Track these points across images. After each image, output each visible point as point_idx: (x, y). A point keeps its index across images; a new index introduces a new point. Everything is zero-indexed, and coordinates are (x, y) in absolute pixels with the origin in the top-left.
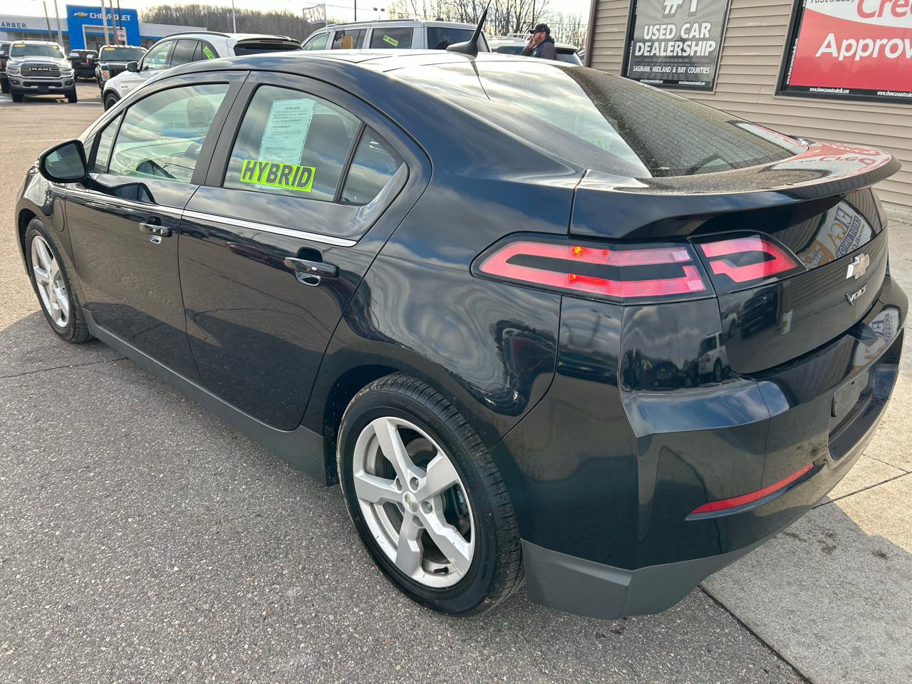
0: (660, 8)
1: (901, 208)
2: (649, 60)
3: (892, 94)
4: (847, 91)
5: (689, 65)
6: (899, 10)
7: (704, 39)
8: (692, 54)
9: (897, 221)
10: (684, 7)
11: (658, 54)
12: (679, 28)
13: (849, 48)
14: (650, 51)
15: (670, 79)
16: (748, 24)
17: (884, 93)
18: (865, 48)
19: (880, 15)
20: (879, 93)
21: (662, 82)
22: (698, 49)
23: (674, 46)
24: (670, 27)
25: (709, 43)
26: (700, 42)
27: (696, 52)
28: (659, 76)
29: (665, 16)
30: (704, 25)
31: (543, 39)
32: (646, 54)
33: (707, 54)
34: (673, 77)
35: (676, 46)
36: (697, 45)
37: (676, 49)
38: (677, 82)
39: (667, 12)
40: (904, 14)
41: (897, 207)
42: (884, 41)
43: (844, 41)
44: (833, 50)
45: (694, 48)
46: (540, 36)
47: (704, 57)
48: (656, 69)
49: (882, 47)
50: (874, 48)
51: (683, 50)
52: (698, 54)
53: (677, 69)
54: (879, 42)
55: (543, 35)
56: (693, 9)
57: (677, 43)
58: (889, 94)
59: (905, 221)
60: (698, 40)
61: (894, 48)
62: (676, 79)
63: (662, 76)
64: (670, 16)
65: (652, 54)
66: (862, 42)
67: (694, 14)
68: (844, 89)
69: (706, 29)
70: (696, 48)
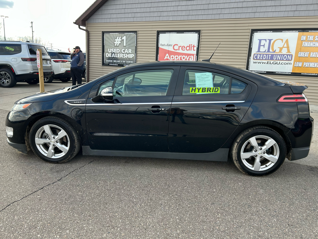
0: (113, 44)
2: (112, 58)
5: (126, 60)
6: (183, 49)
7: (130, 53)
8: (127, 57)
10: (121, 44)
11: (114, 57)
12: (121, 50)
13: (172, 57)
14: (112, 56)
15: (120, 64)
16: (143, 50)
18: (177, 57)
19: (179, 50)
21: (117, 65)
22: (129, 56)
23: (120, 55)
24: (117, 49)
25: (132, 55)
26: (129, 54)
27: (128, 57)
28: (116, 63)
29: (115, 46)
30: (129, 50)
31: (79, 51)
32: (110, 57)
33: (132, 58)
34: (121, 63)
35: (121, 55)
36: (128, 55)
37: (121, 56)
38: (123, 65)
39: (116, 45)
40: (185, 50)
42: (181, 56)
43: (171, 56)
44: (169, 58)
45: (127, 56)
46: (78, 50)
47: (131, 58)
48: (114, 61)
49: (181, 58)
50: (179, 58)
51: (123, 56)
52: (129, 57)
53: (122, 61)
54: (180, 56)
55: (79, 50)
56: (125, 45)
57: (121, 54)
60: (128, 54)
61: (184, 58)
62: (122, 64)
63: (117, 63)
64: (117, 46)
65: (112, 57)
66: (176, 56)
67: (125, 46)
69: (130, 51)
70: (128, 56)
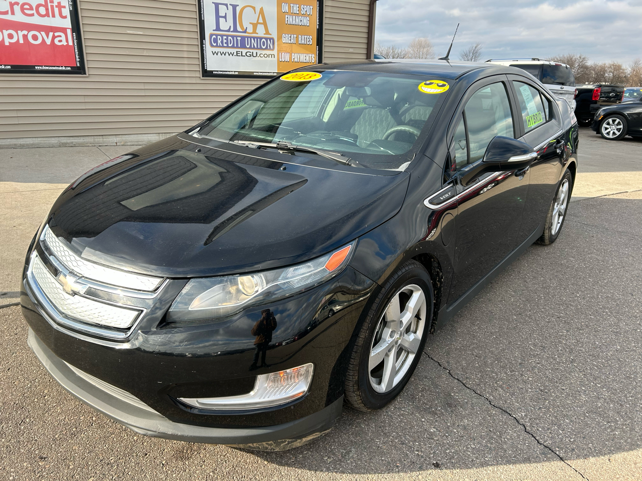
1: (87, 138)
3: (47, 68)
4: (9, 67)
6: (27, 12)
9: (88, 146)
17: (41, 68)
18: (10, 36)
19: (13, 13)
20: (36, 68)
40: (32, 15)
41: (84, 138)
42: (25, 32)
49: (25, 37)
50: (18, 37)
54: (20, 33)
58: (44, 68)
59: (93, 145)
61: (35, 37)
66: (6, 32)
68: (5, 65)
